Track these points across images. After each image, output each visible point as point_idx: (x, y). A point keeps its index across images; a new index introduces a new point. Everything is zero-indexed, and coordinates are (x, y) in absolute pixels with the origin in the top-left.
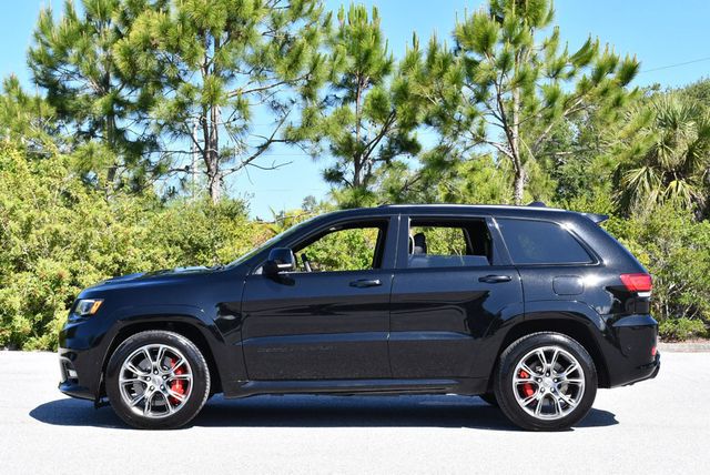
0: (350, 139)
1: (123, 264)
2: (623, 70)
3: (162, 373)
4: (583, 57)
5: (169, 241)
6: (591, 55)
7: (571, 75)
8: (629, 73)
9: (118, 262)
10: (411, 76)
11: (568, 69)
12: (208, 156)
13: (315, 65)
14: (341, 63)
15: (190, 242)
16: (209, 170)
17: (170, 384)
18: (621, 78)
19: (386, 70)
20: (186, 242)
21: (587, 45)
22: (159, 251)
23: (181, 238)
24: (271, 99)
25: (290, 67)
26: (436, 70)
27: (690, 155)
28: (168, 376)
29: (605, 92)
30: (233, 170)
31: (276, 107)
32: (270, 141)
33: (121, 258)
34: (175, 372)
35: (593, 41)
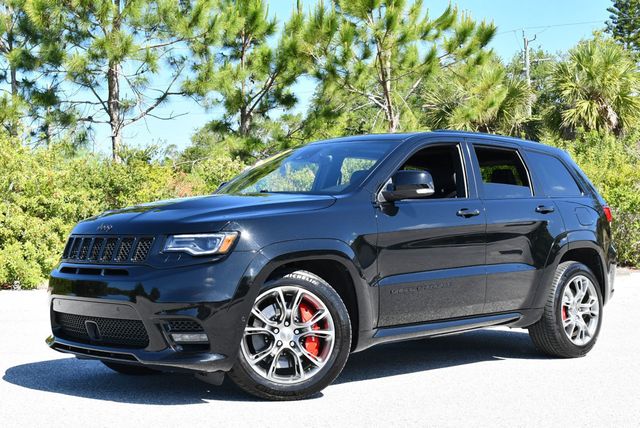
0: (239, 93)
1: (47, 206)
2: (480, 33)
3: (294, 326)
4: (446, 22)
5: (90, 184)
6: (452, 20)
7: (436, 37)
8: (487, 36)
9: (43, 204)
10: (300, 35)
11: (434, 32)
12: (112, 107)
13: (213, 24)
14: (233, 23)
15: (111, 184)
16: (112, 120)
17: (304, 340)
18: (480, 40)
19: (270, 31)
20: (107, 184)
21: (448, 12)
22: (83, 193)
23: (101, 181)
24: (168, 55)
25: (190, 25)
26: (324, 30)
27: (500, 113)
28: (301, 331)
29: (468, 52)
30: (134, 120)
31: (172, 63)
32: (166, 94)
33: (46, 201)
34: (313, 327)
35: (453, 8)
